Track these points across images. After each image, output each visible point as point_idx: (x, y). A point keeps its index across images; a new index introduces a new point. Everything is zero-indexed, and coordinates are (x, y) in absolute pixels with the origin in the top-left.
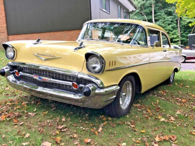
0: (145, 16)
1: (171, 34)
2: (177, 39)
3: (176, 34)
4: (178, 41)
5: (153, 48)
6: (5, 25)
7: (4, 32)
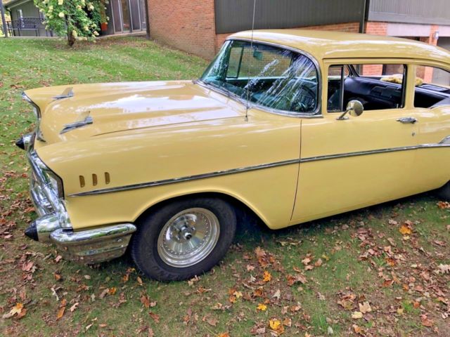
5: (341, 118)
6: (212, 14)
7: (210, 28)
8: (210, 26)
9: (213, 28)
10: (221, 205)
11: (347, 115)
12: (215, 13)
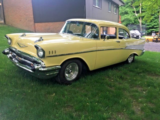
0: (134, 8)
1: (153, 22)
2: (157, 26)
3: (157, 22)
4: (158, 27)
5: (104, 40)
6: (33, 16)
7: (32, 21)
8: (32, 20)
9: (33, 21)
10: (77, 61)
11: (105, 40)
12: (34, 16)
